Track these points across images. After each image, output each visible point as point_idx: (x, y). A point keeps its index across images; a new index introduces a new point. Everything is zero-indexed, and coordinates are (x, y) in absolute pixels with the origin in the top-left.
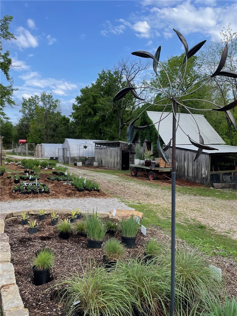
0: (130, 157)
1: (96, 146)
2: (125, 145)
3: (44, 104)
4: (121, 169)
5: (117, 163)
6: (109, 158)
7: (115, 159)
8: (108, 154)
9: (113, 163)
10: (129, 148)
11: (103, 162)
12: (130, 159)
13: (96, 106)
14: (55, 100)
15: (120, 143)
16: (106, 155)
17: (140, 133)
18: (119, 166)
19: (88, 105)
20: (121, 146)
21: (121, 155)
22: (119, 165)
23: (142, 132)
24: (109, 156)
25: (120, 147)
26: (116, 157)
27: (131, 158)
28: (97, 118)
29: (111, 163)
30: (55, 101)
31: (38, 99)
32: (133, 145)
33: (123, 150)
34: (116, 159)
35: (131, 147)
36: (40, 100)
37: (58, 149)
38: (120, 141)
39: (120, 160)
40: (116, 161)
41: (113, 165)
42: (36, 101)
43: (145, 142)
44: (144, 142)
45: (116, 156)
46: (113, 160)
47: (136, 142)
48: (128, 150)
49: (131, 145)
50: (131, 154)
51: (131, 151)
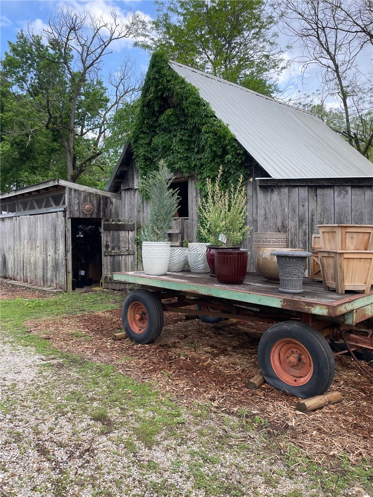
0: (104, 243)
2: (85, 197)
4: (70, 286)
5: (56, 267)
6: (27, 250)
7: (46, 250)
8: (22, 233)
9: (40, 264)
10: (99, 209)
11: (10, 264)
12: (103, 249)
15: (64, 188)
16: (18, 238)
17: (141, 150)
18: (64, 277)
20: (70, 199)
21: (69, 235)
22: (63, 270)
23: (149, 144)
25: (64, 203)
26: (51, 243)
27: (107, 246)
29: (35, 264)
32: (114, 200)
33: (77, 215)
34: (51, 252)
35: (106, 204)
38: (62, 183)
39: (66, 252)
40: (49, 259)
41: (40, 273)
46: (41, 253)
47: (122, 188)
48: (94, 216)
49: (106, 198)
50: (108, 228)
51: (107, 220)
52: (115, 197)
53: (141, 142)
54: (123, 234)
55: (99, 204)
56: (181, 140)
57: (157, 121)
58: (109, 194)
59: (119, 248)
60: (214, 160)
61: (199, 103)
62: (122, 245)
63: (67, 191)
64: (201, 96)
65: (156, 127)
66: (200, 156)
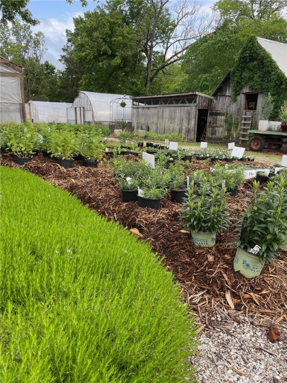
0: (208, 121)
1: (133, 105)
2: (204, 100)
3: (18, 39)
4: (195, 140)
5: (188, 131)
6: (167, 123)
7: (182, 124)
8: (164, 115)
9: (177, 130)
10: (208, 105)
11: (152, 130)
12: (208, 124)
13: (115, 40)
14: (37, 33)
15: (197, 95)
16: (161, 117)
17: (236, 78)
18: (192, 136)
19: (101, 38)
20: (199, 101)
21: (197, 117)
22: (193, 133)
23: (241, 76)
24: (167, 120)
25: (195, 102)
26: (185, 120)
27: (210, 123)
28: (117, 61)
29: (173, 131)
30: (36, 35)
31: (8, 30)
32: (214, 100)
33: (201, 108)
34: (185, 124)
35: (211, 103)
36: (11, 32)
37: (67, 109)
38: (197, 93)
39: (195, 124)
40: (183, 127)
42: (5, 33)
43: (243, 93)
44: (239, 94)
45: (184, 118)
46: (178, 125)
47: (218, 94)
48: (207, 108)
49: (212, 100)
50: (212, 114)
51: (212, 110)
52: (215, 99)
53: (236, 74)
54: (219, 117)
55: (209, 103)
56: (260, 76)
57: (246, 65)
58: (212, 98)
59: (216, 124)
60: (275, 86)
61: (272, 62)
62: (218, 122)
63: (198, 96)
64: (273, 58)
65: (245, 68)
66: (267, 84)
